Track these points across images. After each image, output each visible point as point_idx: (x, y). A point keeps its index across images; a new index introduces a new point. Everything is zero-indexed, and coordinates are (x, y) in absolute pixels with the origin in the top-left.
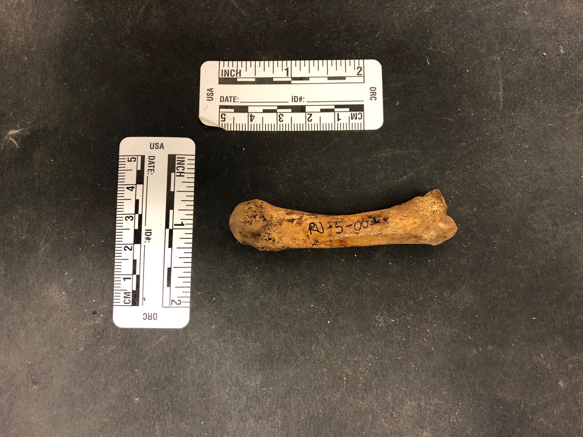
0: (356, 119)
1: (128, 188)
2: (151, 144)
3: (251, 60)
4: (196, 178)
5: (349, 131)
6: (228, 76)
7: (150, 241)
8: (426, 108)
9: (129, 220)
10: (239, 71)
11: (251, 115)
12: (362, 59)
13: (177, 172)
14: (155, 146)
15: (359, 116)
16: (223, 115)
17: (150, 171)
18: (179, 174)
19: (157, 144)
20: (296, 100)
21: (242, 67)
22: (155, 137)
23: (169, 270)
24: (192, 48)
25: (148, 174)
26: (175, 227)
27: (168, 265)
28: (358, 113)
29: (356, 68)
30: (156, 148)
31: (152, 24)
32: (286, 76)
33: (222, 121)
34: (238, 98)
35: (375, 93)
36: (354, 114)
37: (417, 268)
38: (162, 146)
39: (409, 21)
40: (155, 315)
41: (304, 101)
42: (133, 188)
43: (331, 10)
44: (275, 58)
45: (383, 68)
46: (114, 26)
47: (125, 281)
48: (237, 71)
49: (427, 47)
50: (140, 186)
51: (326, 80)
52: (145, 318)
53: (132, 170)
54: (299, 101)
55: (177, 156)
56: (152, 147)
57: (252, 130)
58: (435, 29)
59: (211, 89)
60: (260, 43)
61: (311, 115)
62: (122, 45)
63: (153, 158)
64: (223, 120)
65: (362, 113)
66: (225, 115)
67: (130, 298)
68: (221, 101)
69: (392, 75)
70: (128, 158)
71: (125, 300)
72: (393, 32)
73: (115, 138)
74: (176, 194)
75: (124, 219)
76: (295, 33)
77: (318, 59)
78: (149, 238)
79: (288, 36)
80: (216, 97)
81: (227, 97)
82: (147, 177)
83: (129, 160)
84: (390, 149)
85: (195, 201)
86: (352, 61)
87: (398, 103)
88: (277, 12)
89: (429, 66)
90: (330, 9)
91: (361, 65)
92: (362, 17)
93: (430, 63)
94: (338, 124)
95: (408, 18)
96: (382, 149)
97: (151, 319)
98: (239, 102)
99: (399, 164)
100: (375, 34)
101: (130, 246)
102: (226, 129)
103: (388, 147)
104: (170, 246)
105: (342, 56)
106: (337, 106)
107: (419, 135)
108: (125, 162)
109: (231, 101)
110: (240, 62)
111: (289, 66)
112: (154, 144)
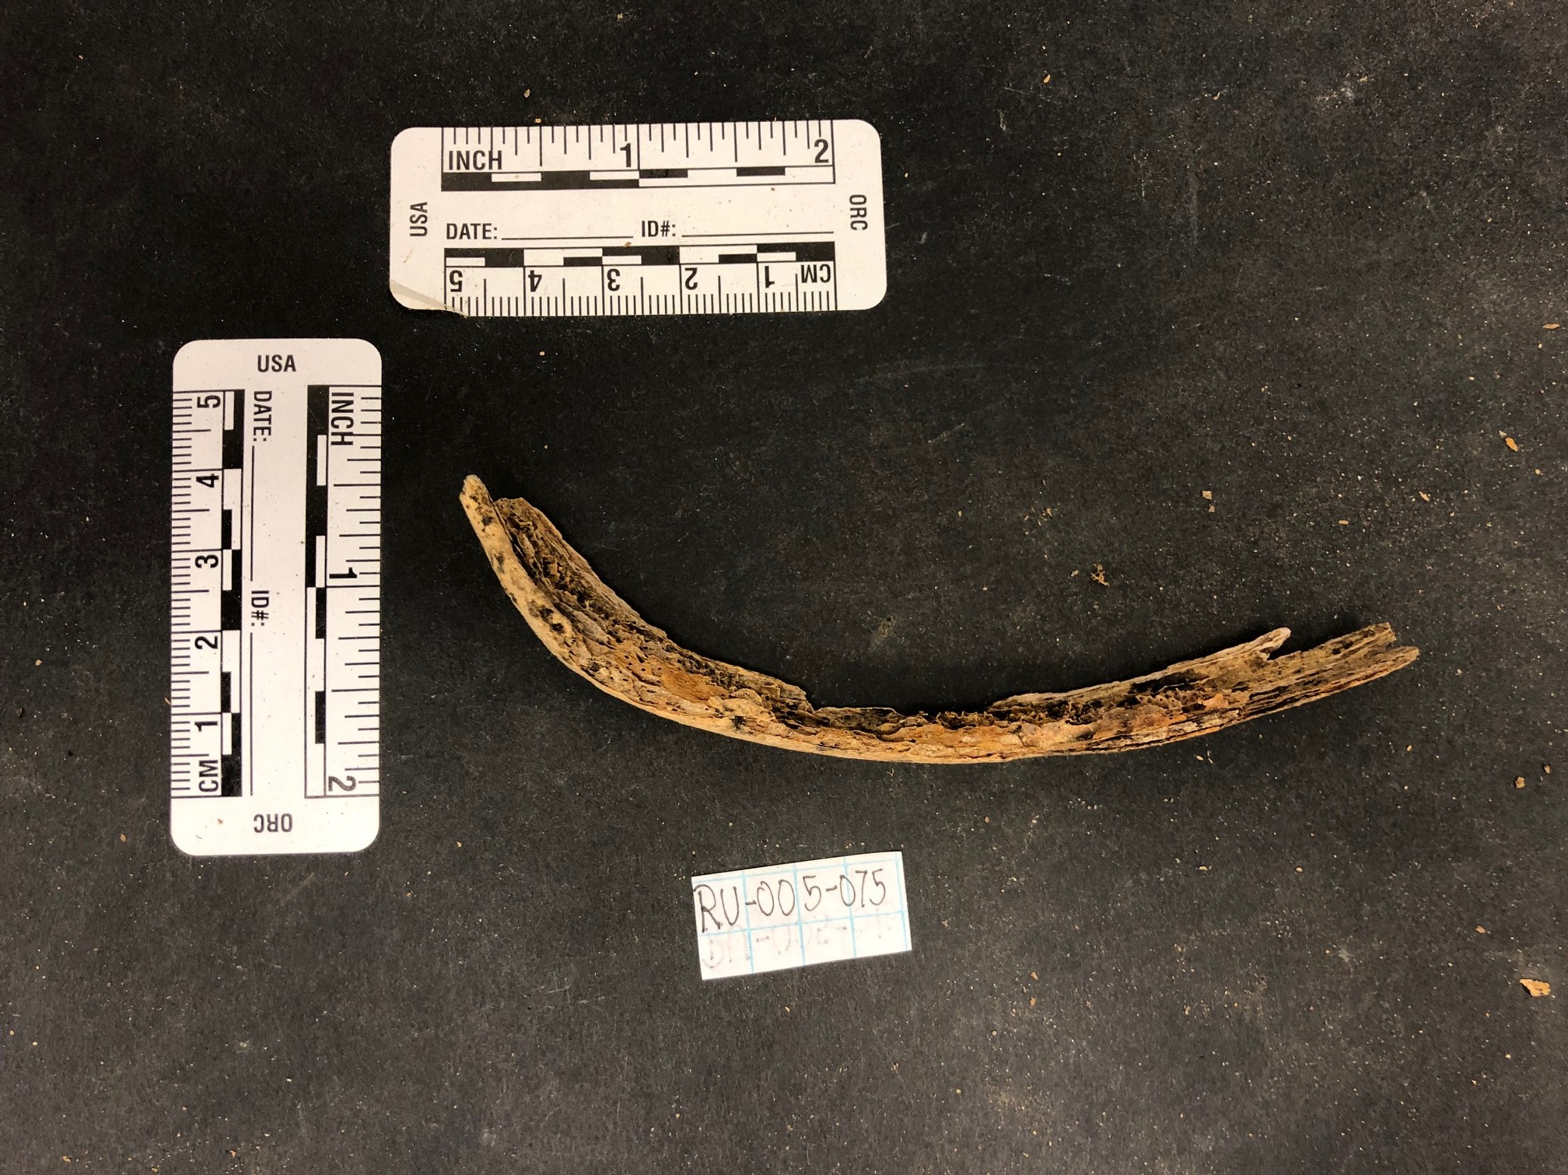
0: (814, 280)
1: (199, 480)
2: (260, 358)
4: (384, 446)
5: (798, 313)
6: (467, 167)
7: (265, 620)
9: (206, 567)
10: (495, 156)
11: (532, 272)
12: (826, 118)
13: (333, 434)
14: (271, 363)
15: (823, 274)
16: (456, 275)
17: (259, 432)
18: (338, 439)
19: (277, 359)
20: (653, 232)
21: (504, 142)
22: (269, 337)
23: (321, 698)
25: (255, 440)
26: (331, 582)
27: (316, 686)
28: (819, 264)
29: (812, 144)
30: (273, 368)
32: (624, 167)
33: (453, 290)
34: (495, 229)
35: (865, 209)
36: (809, 267)
38: (290, 363)
40: (287, 819)
41: (674, 235)
42: (213, 478)
44: (594, 118)
45: (883, 144)
48: (491, 153)
49: (1000, 84)
50: (232, 474)
51: (732, 176)
52: (259, 828)
53: (209, 430)
54: (660, 233)
55: (332, 390)
56: (263, 367)
57: (537, 314)
59: (421, 205)
61: (695, 271)
63: (267, 396)
64: (457, 287)
65: (831, 264)
66: (460, 275)
67: (216, 775)
68: (449, 238)
69: (907, 161)
70: (199, 399)
71: (203, 782)
72: (910, 46)
74: (332, 493)
75: (192, 563)
78: (262, 613)
80: (436, 224)
81: (465, 226)
82: (253, 447)
83: (202, 402)
86: (802, 124)
87: (924, 236)
89: (1006, 134)
91: (826, 136)
93: (1007, 127)
94: (766, 294)
96: (885, 360)
97: (276, 830)
98: (499, 239)
99: (928, 402)
100: (863, 51)
101: (211, 638)
102: (465, 313)
103: (899, 357)
104: (321, 633)
106: (763, 248)
107: (979, 322)
108: (190, 407)
109: (475, 237)
110: (498, 131)
111: (632, 140)
112: (267, 357)
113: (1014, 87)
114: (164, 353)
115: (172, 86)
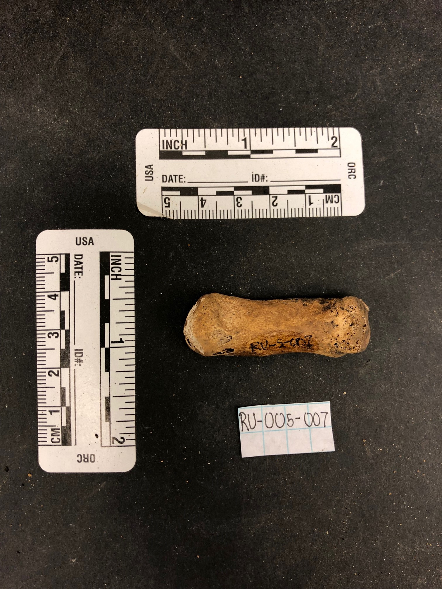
0: (332, 202)
1: (49, 296)
2: (77, 238)
3: (199, 128)
4: (136, 281)
5: (324, 217)
6: (171, 148)
7: (81, 363)
8: (416, 189)
9: (53, 338)
10: (184, 143)
11: (202, 198)
12: (336, 127)
13: (112, 275)
14: (82, 241)
15: (336, 199)
16: (167, 200)
17: (77, 274)
18: (114, 277)
19: (85, 239)
20: (257, 179)
21: (188, 136)
22: (81, 229)
23: (108, 399)
24: (124, 112)
25: (75, 278)
26: (112, 345)
27: (105, 394)
28: (334, 194)
29: (330, 138)
30: (83, 243)
31: (70, 80)
32: (243, 148)
33: (166, 207)
34: (185, 178)
35: (355, 169)
36: (329, 196)
37: (408, 386)
38: (91, 241)
39: (394, 78)
40: (92, 457)
41: (267, 181)
42: (56, 296)
43: (297, 63)
44: (229, 125)
45: (363, 138)
46: (20, 83)
47: (51, 414)
48: (182, 141)
49: (415, 111)
50: (65, 294)
51: (293, 153)
52: (80, 460)
53: (53, 273)
54: (260, 180)
55: (111, 254)
56: (78, 243)
57: (204, 218)
58: (425, 89)
59: (150, 166)
60: (209, 105)
61: (276, 197)
62: (32, 108)
63: (80, 257)
64: (167, 205)
65: (339, 194)
66: (169, 199)
67: (59, 435)
68: (163, 181)
69: (373, 147)
70: (48, 258)
71: (53, 439)
72: (374, 93)
73: (30, 231)
74: (112, 303)
75: (46, 336)
76: (252, 92)
77: (283, 126)
78: (80, 360)
79: (245, 97)
80: (157, 175)
81: (171, 176)
82: (74, 281)
83: (50, 260)
84: (375, 240)
85: (136, 310)
86: (325, 129)
87: (382, 182)
88: (229, 65)
89: (418, 135)
90: (295, 62)
91: (336, 135)
92: (335, 73)
93: (419, 131)
94: (309, 209)
95: (391, 74)
96: (365, 239)
97: (88, 461)
98: (186, 182)
99: (385, 259)
100: (352, 95)
101: (55, 371)
102: (172, 218)
103: (371, 238)
104: (108, 369)
105: (313, 123)
106: (308, 187)
107: (407, 223)
108: (44, 262)
109: (176, 181)
110: (185, 131)
111: (247, 136)
112: (80, 238)
113: (422, 113)
114: (31, 236)
115: (34, 109)
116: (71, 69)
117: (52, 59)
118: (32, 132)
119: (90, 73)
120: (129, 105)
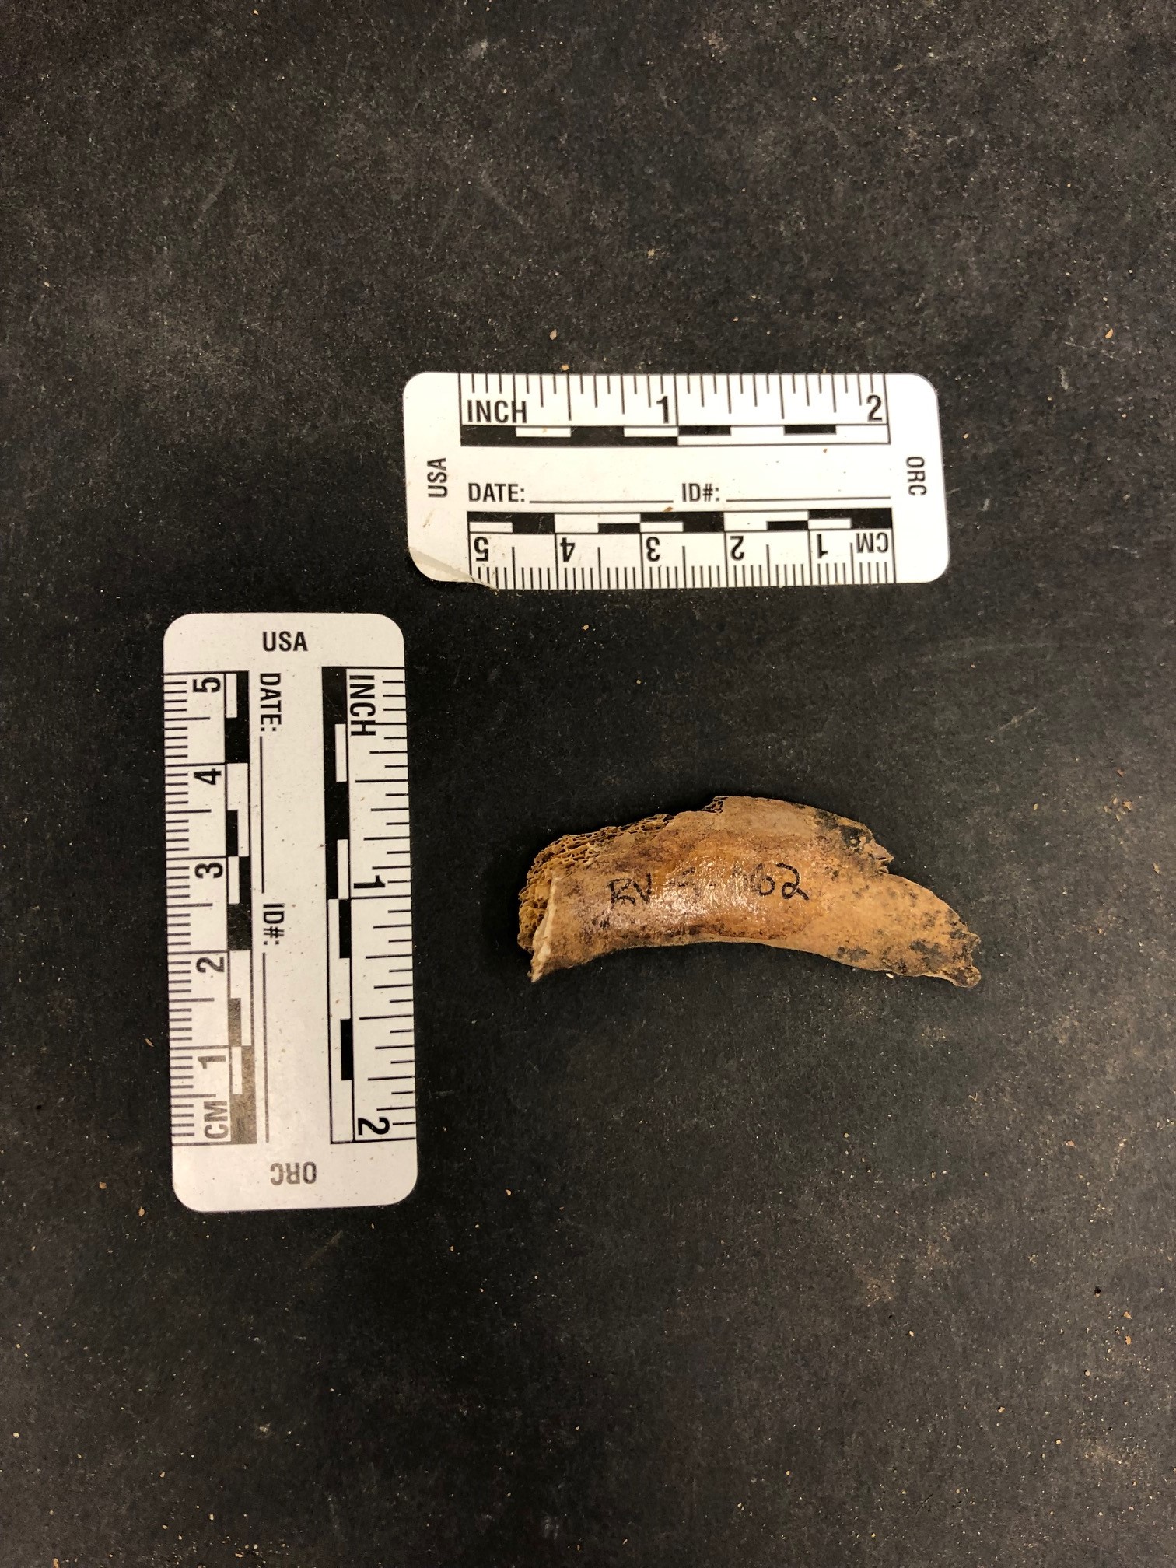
0: (871, 550)
1: (198, 775)
2: (265, 634)
5: (854, 586)
6: (488, 418)
7: (279, 938)
9: (208, 877)
10: (519, 407)
11: (564, 540)
12: (878, 372)
13: (353, 723)
14: (279, 641)
15: (880, 543)
16: (481, 542)
17: (267, 721)
18: (359, 728)
19: (285, 636)
20: (695, 496)
21: (528, 392)
22: (275, 611)
23: (347, 1027)
25: (263, 729)
26: (356, 893)
27: (341, 1013)
28: (876, 532)
29: (864, 400)
30: (281, 646)
31: (242, 251)
32: (660, 421)
33: (478, 559)
34: (522, 490)
35: (923, 472)
36: (864, 535)
38: (300, 641)
40: (310, 1168)
41: (718, 499)
42: (214, 774)
44: (625, 367)
45: (941, 402)
47: (205, 1066)
48: (514, 403)
49: (1060, 338)
50: (237, 770)
51: (779, 435)
52: (277, 1179)
53: (208, 719)
54: (702, 497)
55: (349, 672)
56: (269, 646)
57: (571, 587)
59: (440, 461)
61: (741, 539)
63: (275, 679)
64: (482, 556)
65: (888, 532)
66: (486, 542)
67: (224, 1119)
68: (471, 499)
70: (195, 682)
71: (209, 1127)
72: (964, 294)
74: (355, 792)
75: (191, 872)
77: (752, 369)
78: (276, 930)
80: (457, 486)
81: (489, 486)
82: (261, 738)
83: (199, 686)
86: (852, 378)
87: (987, 503)
89: (1067, 393)
91: (879, 391)
93: (1070, 385)
94: (819, 565)
98: (527, 501)
99: (997, 684)
100: (913, 299)
102: (493, 585)
103: (964, 634)
104: (346, 951)
105: (823, 363)
106: (816, 514)
107: (1048, 598)
108: (185, 692)
109: (501, 499)
110: (521, 378)
111: (669, 393)
112: (274, 634)
113: (1076, 342)
114: (151, 628)
115: (156, 320)
116: (245, 224)
117: (198, 201)
118: (151, 376)
119: (290, 237)
120: (387, 315)
